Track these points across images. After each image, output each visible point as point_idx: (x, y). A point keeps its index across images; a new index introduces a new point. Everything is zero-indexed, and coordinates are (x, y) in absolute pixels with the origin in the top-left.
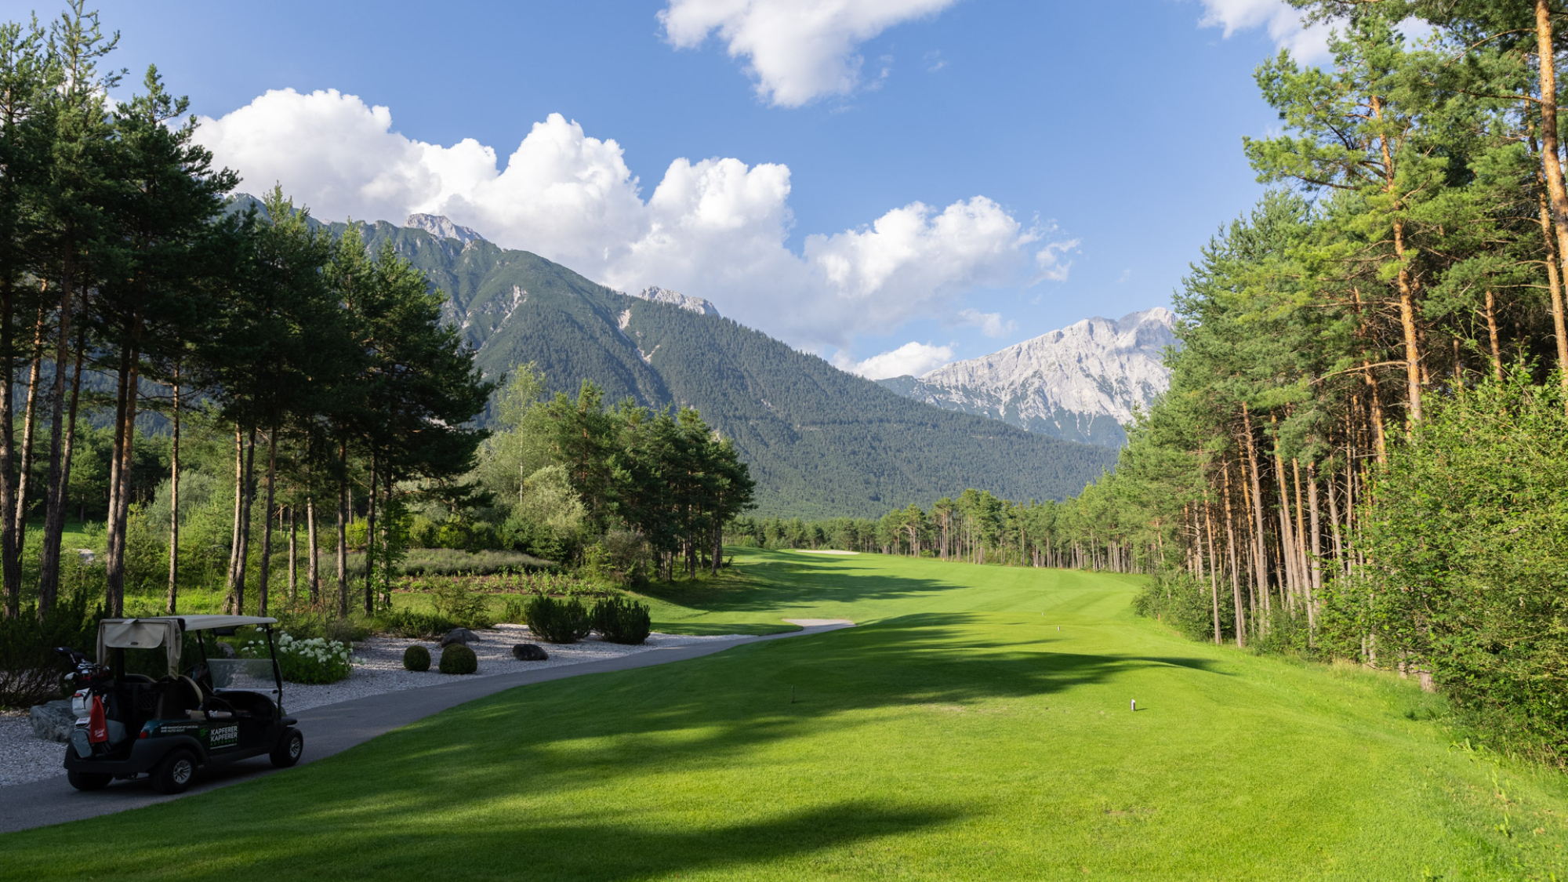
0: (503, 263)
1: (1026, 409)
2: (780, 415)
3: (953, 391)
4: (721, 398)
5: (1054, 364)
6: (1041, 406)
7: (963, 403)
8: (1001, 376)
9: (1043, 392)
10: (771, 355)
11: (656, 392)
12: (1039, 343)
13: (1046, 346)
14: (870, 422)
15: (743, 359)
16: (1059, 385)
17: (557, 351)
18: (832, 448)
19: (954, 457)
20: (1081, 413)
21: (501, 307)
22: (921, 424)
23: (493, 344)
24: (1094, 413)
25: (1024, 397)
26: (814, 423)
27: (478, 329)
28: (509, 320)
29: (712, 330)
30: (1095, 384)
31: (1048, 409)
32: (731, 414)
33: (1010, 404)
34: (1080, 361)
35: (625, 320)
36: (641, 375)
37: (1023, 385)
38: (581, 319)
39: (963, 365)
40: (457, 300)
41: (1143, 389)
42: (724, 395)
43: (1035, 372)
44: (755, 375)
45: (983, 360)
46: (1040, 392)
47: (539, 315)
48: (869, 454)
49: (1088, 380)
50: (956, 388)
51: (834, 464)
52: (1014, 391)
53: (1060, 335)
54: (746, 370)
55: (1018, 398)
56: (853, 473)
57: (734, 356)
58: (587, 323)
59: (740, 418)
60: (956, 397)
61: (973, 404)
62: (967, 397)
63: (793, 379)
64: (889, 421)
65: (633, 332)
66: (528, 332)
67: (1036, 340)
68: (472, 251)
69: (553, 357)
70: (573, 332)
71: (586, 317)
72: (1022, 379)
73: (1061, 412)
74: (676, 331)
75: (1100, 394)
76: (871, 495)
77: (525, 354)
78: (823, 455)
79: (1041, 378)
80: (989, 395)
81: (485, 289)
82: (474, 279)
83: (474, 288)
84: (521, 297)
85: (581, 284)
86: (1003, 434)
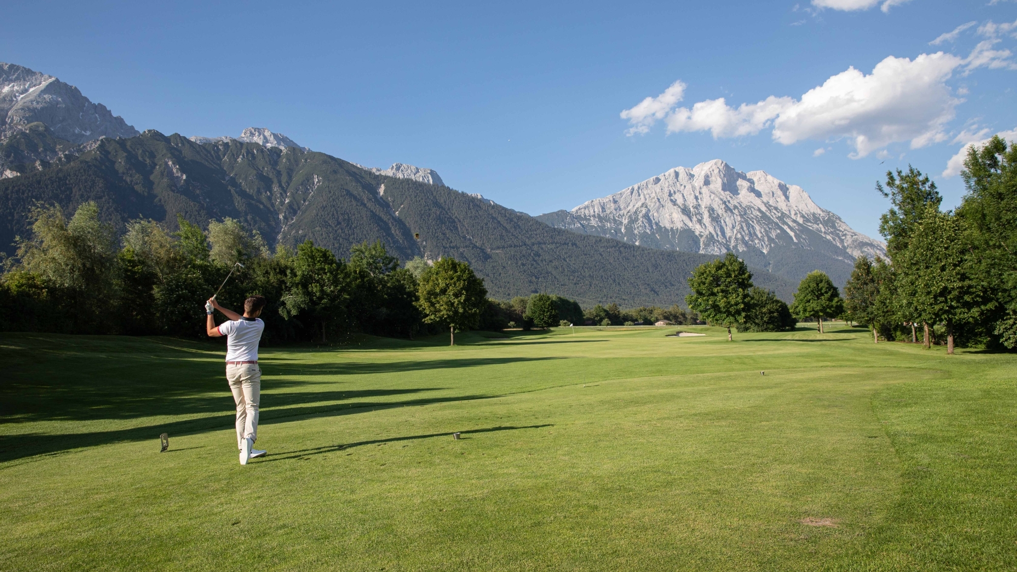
0: (306, 160)
1: (638, 228)
2: (478, 244)
3: (592, 218)
4: (441, 236)
5: (654, 198)
6: (647, 225)
7: (598, 226)
8: (622, 207)
9: (648, 216)
10: (471, 207)
11: (403, 235)
12: (645, 185)
13: (650, 186)
14: (533, 244)
15: (454, 210)
16: (658, 212)
17: (342, 214)
18: (510, 263)
19: (585, 263)
20: (672, 229)
21: (307, 188)
22: (565, 244)
23: (304, 212)
24: (679, 228)
25: (637, 220)
26: (498, 248)
27: (295, 203)
28: (313, 197)
29: (435, 194)
30: (679, 210)
31: (652, 227)
32: (448, 246)
33: (628, 225)
34: (670, 195)
35: (382, 190)
36: (393, 225)
37: (636, 212)
38: (355, 193)
39: (597, 201)
40: (280, 186)
41: (709, 211)
42: (444, 234)
43: (643, 204)
44: (462, 220)
45: (610, 197)
46: (646, 216)
47: (330, 192)
48: (532, 265)
49: (675, 207)
50: (594, 216)
51: (511, 272)
52: (630, 217)
53: (657, 180)
54: (456, 217)
55: (633, 220)
56: (521, 277)
57: (449, 209)
58: (359, 195)
59: (453, 248)
60: (593, 222)
61: (605, 226)
62: (601, 222)
63: (485, 221)
64: (545, 243)
65: (387, 198)
66: (325, 204)
67: (644, 182)
68: (287, 154)
69: (340, 218)
70: (351, 201)
71: (357, 190)
72: (635, 208)
73: (659, 228)
74: (413, 196)
75: (682, 216)
76: (533, 289)
77: (323, 217)
78: (504, 267)
79: (646, 207)
80: (615, 220)
81: (297, 179)
82: (290, 173)
83: (290, 177)
84: (319, 182)
85: (354, 170)
86: (615, 247)
